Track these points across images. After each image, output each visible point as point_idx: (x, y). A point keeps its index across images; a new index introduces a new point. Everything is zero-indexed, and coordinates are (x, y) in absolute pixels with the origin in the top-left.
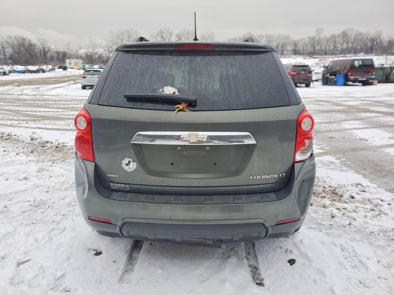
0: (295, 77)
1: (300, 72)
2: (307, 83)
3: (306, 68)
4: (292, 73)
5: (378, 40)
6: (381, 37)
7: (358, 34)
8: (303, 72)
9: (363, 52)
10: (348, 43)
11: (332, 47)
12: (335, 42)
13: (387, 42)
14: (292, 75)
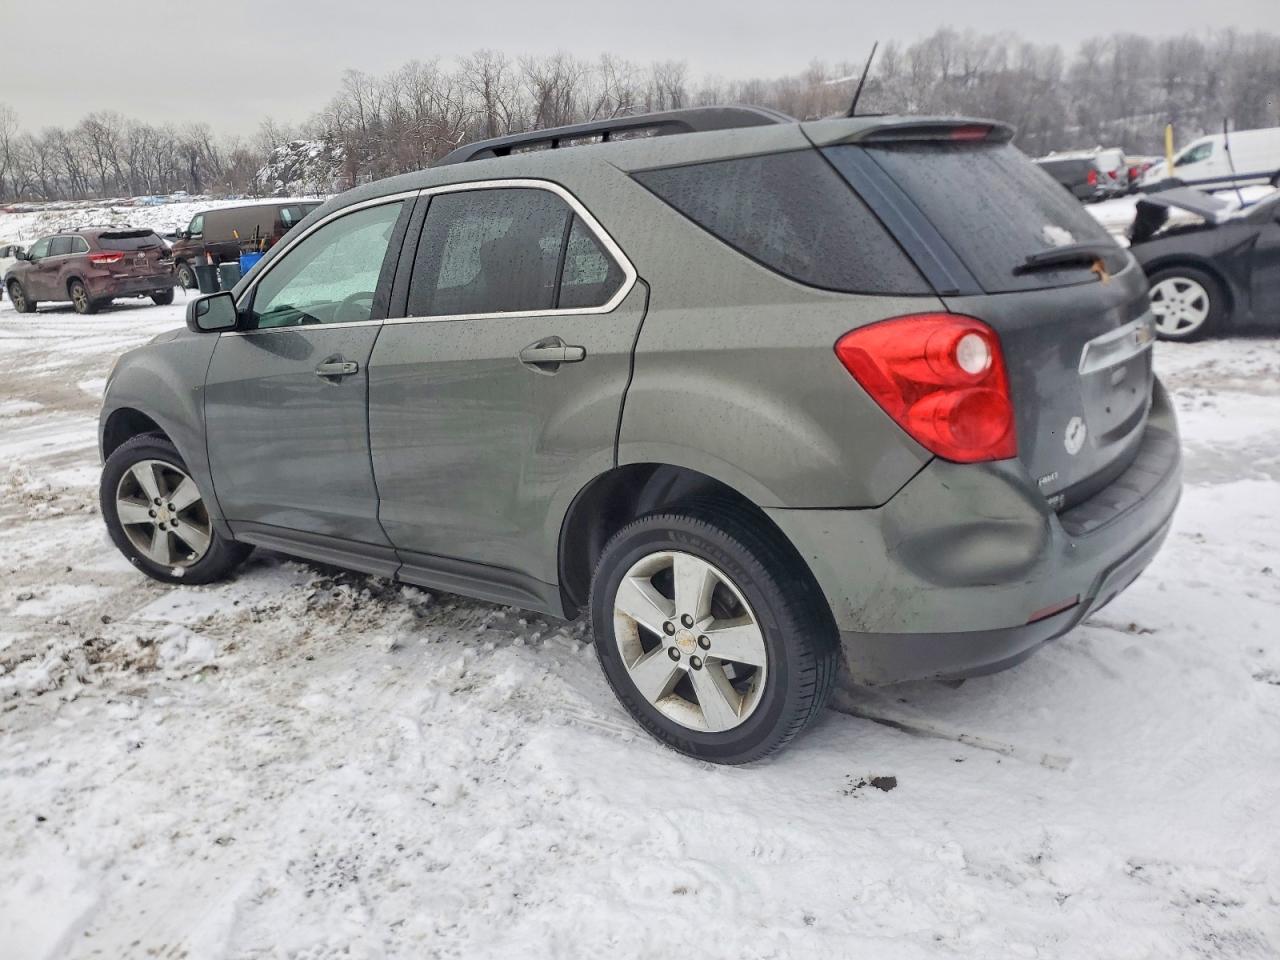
0: (117, 273)
1: (130, 257)
2: (165, 291)
3: (148, 240)
4: (103, 261)
5: (205, 152)
6: (211, 144)
7: (138, 131)
8: (142, 255)
9: (185, 189)
10: (114, 159)
11: (64, 173)
12: (68, 155)
13: (231, 158)
14: (108, 269)
